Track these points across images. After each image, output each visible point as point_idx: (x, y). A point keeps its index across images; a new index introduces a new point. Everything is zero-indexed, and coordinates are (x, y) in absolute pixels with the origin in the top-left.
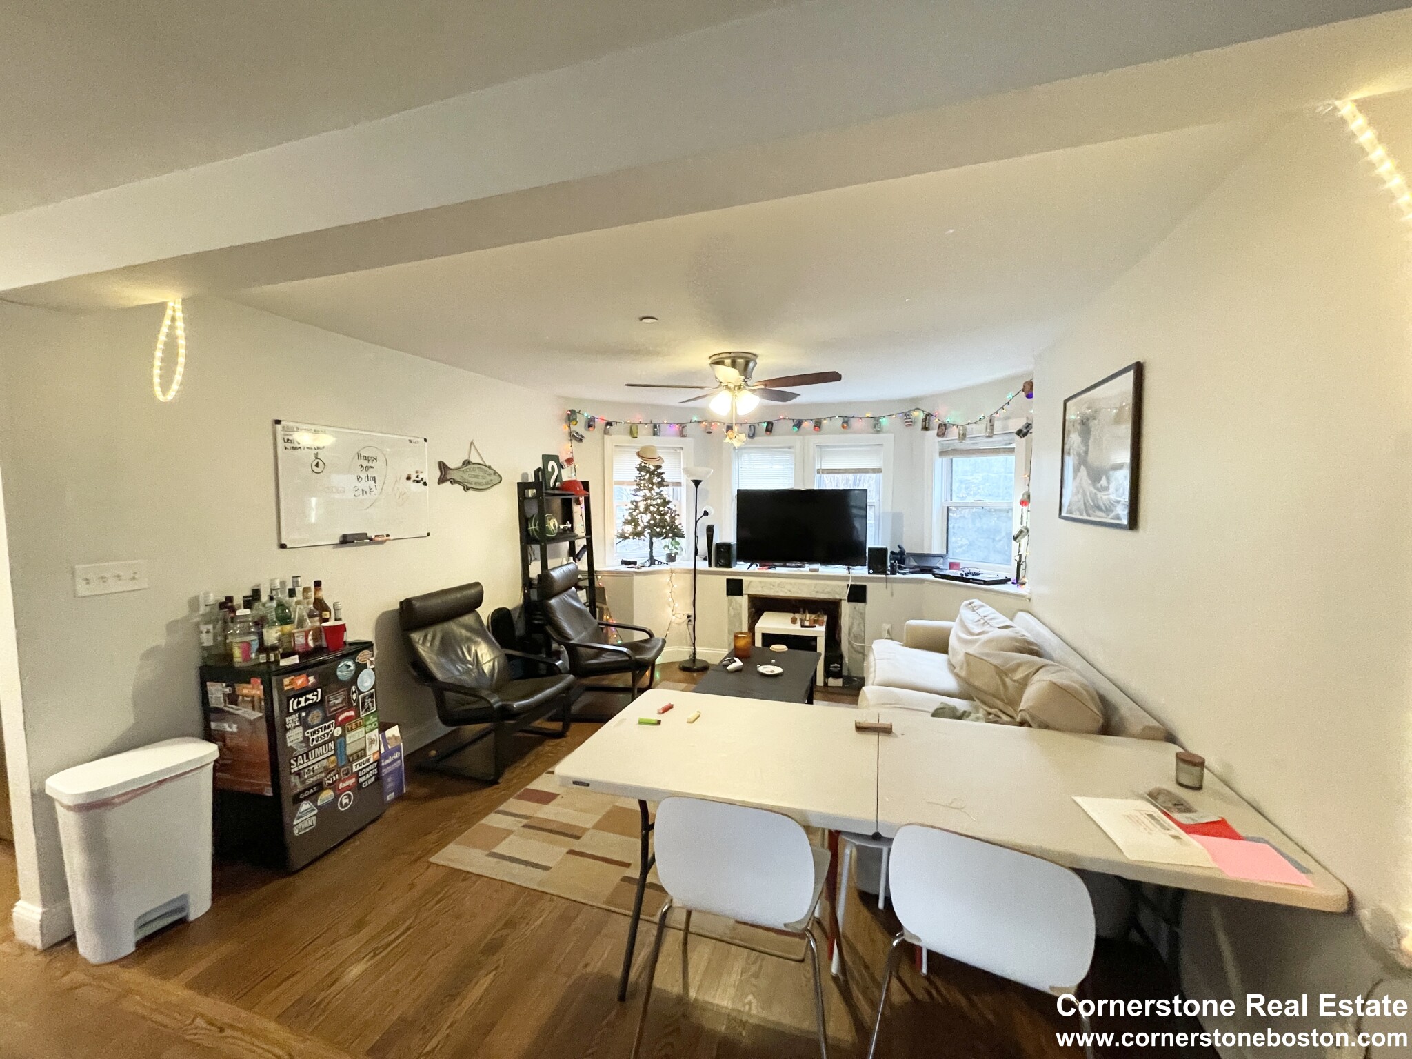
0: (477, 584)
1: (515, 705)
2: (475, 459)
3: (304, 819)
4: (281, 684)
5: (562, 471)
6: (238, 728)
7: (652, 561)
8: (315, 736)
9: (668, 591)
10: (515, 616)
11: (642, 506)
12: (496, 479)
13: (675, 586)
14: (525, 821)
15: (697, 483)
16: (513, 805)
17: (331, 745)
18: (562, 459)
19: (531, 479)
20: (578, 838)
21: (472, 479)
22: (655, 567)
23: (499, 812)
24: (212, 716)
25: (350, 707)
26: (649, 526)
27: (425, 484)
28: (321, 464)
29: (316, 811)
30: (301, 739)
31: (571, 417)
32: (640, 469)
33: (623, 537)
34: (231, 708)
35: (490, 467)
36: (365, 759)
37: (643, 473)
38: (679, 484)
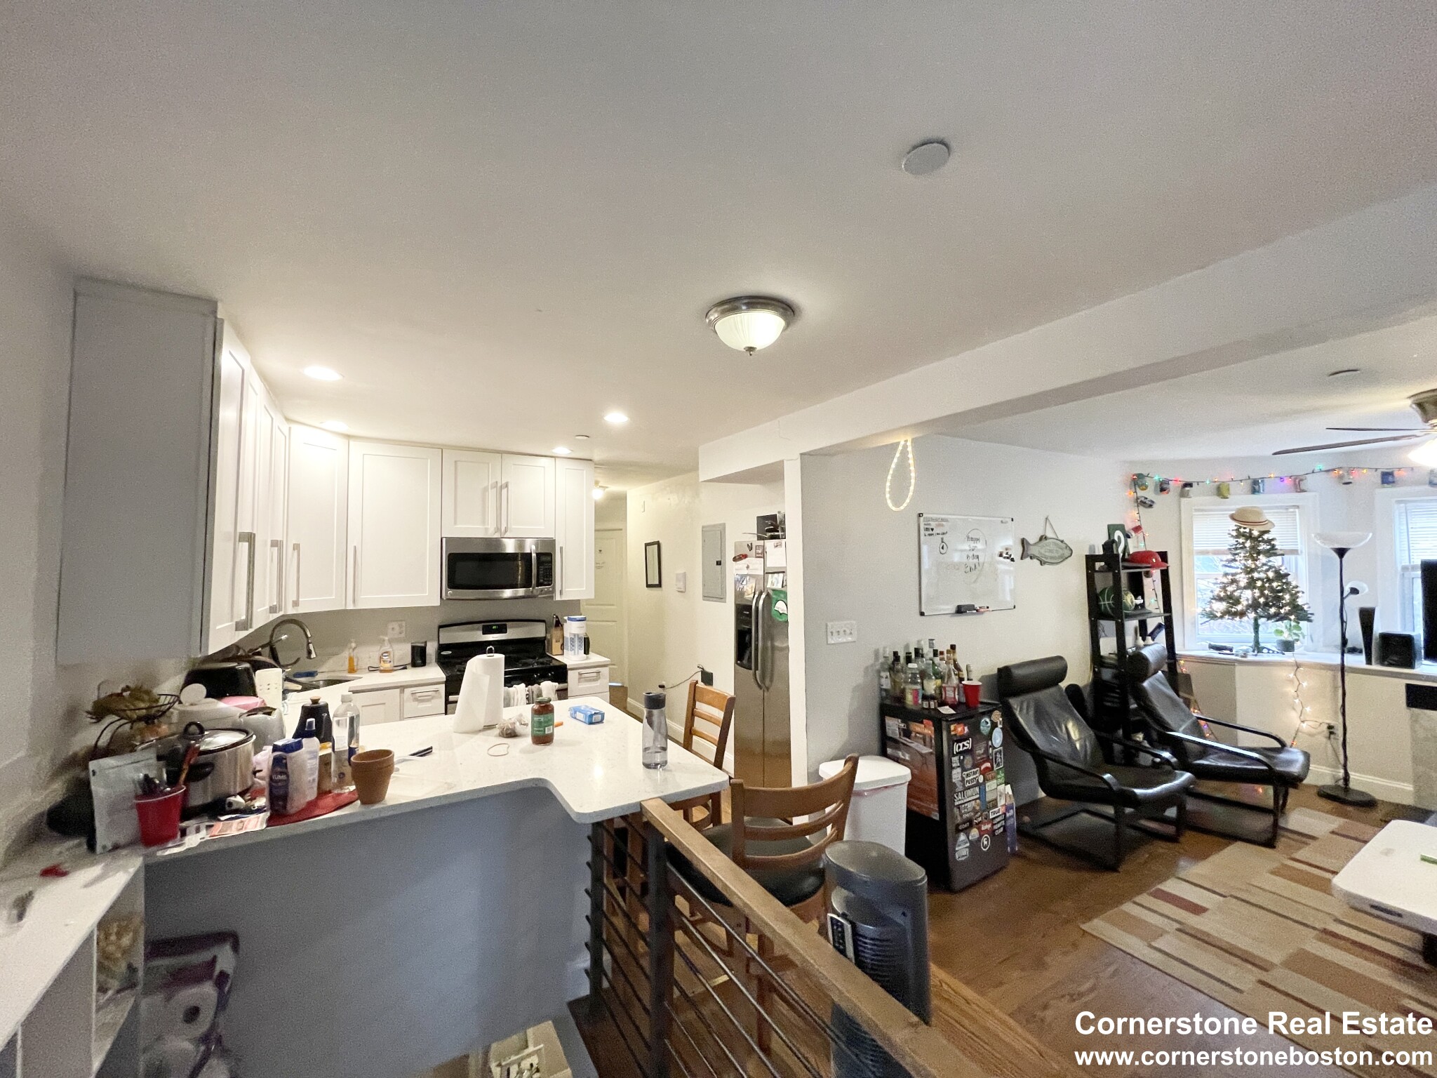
0: (1060, 658)
1: (1138, 791)
2: (1049, 534)
3: (961, 850)
4: (949, 731)
5: (1129, 540)
6: (910, 757)
7: (1258, 648)
8: (968, 779)
9: (1291, 690)
11: (1243, 580)
12: (1067, 553)
13: (1305, 684)
14: (1178, 926)
15: (1341, 552)
16: (1144, 898)
17: (977, 789)
18: (1129, 527)
19: (1100, 551)
20: (1266, 970)
21: (1047, 554)
22: (1263, 657)
23: (1135, 903)
24: (889, 743)
25: (988, 760)
26: (1254, 605)
27: (1012, 560)
28: (945, 547)
29: (968, 845)
30: (960, 779)
31: (1138, 481)
32: (1239, 535)
33: (1212, 616)
34: (904, 740)
35: (1062, 541)
36: (997, 809)
37: (1241, 540)
38: (1294, 552)
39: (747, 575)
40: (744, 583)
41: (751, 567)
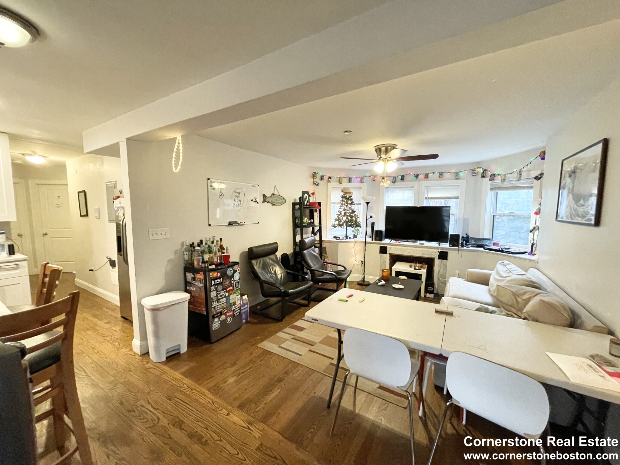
0: (276, 243)
1: (290, 291)
2: (276, 193)
3: (216, 324)
4: (209, 275)
5: (310, 198)
6: (196, 289)
7: (347, 237)
8: (220, 295)
9: (353, 250)
10: (290, 257)
11: (343, 213)
12: (284, 201)
13: (356, 248)
14: (292, 337)
15: (368, 203)
16: (288, 330)
17: (225, 299)
18: (310, 193)
19: (298, 201)
20: (313, 345)
21: (275, 201)
22: (347, 240)
23: (283, 332)
24: (188, 284)
25: (231, 286)
26: (346, 222)
27: (258, 203)
28: (222, 195)
29: (220, 322)
30: (215, 295)
31: (314, 175)
32: (343, 197)
33: (334, 226)
34: (193, 282)
35: (282, 196)
36: (236, 306)
37: (344, 199)
38: (360, 204)
39: (120, 207)
40: (119, 211)
41: (121, 203)
